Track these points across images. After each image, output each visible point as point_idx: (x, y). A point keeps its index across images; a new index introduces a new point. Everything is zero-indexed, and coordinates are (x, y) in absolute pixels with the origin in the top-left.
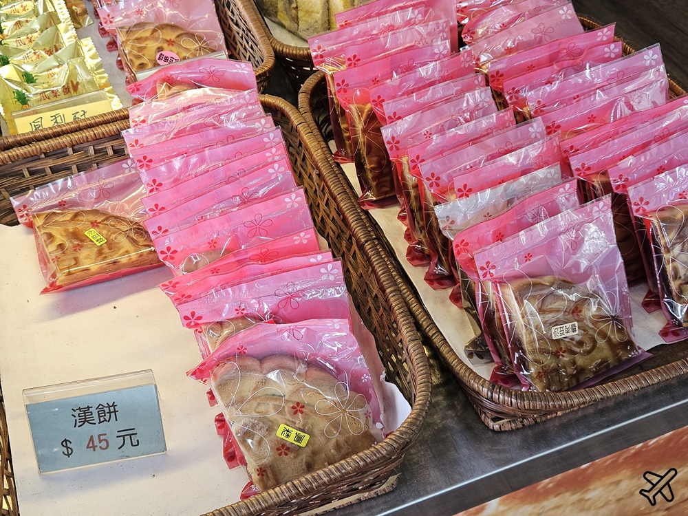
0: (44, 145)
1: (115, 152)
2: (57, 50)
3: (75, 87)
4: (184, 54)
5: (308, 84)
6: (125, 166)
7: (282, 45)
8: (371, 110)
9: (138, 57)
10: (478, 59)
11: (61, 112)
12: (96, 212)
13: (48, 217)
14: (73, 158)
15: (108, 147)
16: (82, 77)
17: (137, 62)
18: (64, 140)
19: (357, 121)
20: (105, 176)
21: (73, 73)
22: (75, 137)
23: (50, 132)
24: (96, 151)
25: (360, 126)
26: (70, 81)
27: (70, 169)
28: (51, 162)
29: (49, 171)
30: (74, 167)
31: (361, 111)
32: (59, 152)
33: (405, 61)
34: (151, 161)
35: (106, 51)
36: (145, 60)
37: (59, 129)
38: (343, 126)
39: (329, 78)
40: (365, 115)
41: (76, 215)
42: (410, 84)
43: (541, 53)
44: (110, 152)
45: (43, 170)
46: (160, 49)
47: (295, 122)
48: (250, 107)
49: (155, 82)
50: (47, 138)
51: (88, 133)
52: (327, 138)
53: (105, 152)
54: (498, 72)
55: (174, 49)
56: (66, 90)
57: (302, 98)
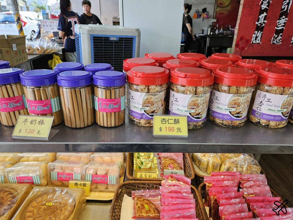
0: (142, 182)
1: (156, 187)
2: (149, 158)
3: (151, 168)
4: (174, 166)
5: (201, 185)
6: (157, 191)
7: (197, 173)
8: (216, 198)
9: (165, 164)
10: (244, 193)
11: (147, 173)
12: (148, 200)
13: (138, 198)
14: (147, 186)
15: (155, 186)
16: (153, 166)
17: (164, 165)
18: (146, 182)
19: (212, 200)
20: (152, 192)
21: (151, 165)
22: (149, 182)
23: (144, 179)
24: (152, 186)
25: (212, 202)
26: (150, 167)
27: (145, 188)
28: (143, 186)
29: (141, 187)
30: (146, 188)
31: (214, 198)
32: (144, 184)
33: (226, 190)
34: (164, 196)
35: (158, 159)
36: (166, 165)
37: (146, 179)
38: (207, 198)
39: (207, 186)
40: (214, 199)
41: (144, 200)
42: (227, 196)
43: (260, 198)
44: (155, 187)
45: (140, 187)
46: (170, 164)
47: (197, 195)
48: (188, 190)
49: (169, 176)
50: (143, 180)
51: (151, 182)
52: (203, 197)
53: (154, 186)
54: (249, 199)
55: (172, 164)
56: (149, 168)
57: (199, 188)
